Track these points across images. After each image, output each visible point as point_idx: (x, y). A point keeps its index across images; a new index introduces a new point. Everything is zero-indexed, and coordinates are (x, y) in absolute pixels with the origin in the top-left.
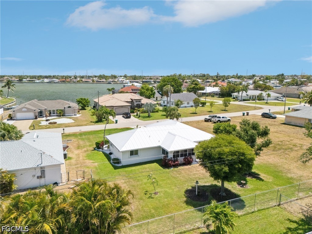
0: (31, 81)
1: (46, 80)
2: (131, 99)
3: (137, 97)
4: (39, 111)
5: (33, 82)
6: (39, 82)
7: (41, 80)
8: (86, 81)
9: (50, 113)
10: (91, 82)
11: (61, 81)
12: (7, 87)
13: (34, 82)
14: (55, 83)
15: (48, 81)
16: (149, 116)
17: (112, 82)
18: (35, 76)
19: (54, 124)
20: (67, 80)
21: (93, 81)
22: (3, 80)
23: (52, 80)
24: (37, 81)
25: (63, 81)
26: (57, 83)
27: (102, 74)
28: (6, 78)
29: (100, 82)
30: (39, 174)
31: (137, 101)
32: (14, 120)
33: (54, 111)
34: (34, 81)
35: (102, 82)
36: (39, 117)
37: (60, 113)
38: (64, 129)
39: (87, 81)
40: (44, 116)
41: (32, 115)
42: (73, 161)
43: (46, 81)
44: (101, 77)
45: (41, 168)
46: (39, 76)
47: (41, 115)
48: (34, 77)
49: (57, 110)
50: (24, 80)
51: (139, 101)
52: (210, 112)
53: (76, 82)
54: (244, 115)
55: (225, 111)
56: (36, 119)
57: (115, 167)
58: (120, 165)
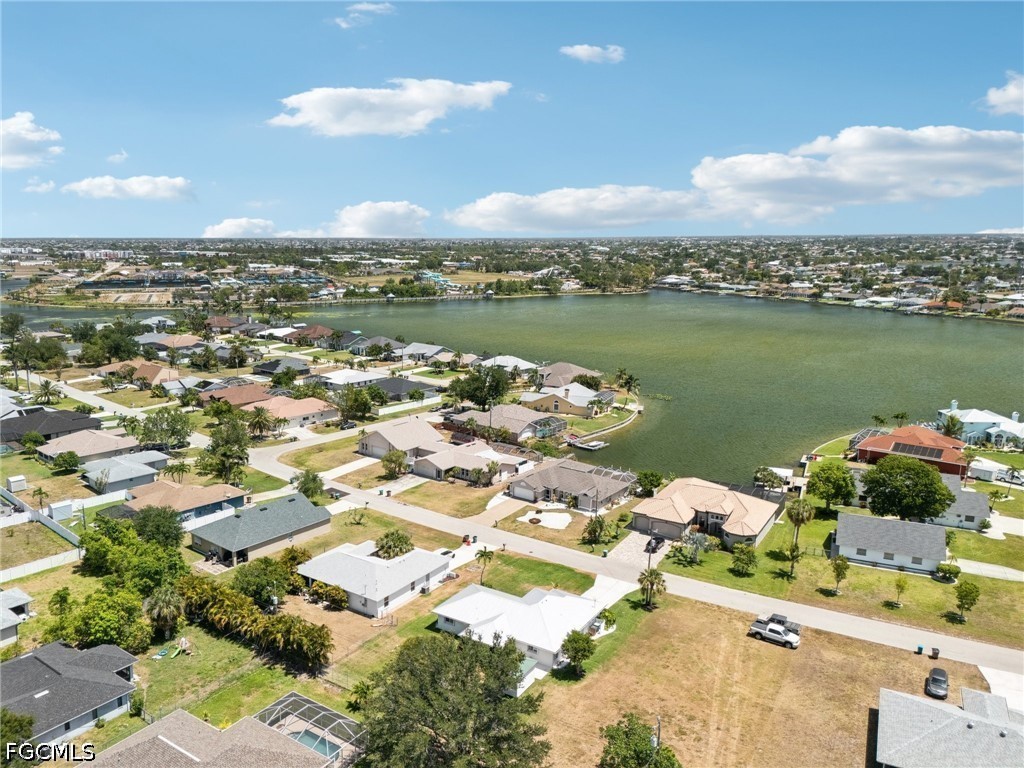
0: (844, 299)
2: (697, 510)
4: (544, 489)
5: (846, 306)
9: (563, 497)
13: (850, 306)
15: (890, 305)
16: (692, 562)
19: (535, 523)
20: (952, 304)
24: (861, 302)
25: (938, 308)
26: (911, 313)
32: (509, 496)
34: (853, 300)
36: (543, 499)
37: (570, 502)
40: (552, 498)
43: (883, 305)
47: (548, 497)
52: (890, 605)
53: (983, 316)
54: (920, 652)
55: (953, 618)
56: (535, 501)
57: (429, 628)
58: (437, 627)
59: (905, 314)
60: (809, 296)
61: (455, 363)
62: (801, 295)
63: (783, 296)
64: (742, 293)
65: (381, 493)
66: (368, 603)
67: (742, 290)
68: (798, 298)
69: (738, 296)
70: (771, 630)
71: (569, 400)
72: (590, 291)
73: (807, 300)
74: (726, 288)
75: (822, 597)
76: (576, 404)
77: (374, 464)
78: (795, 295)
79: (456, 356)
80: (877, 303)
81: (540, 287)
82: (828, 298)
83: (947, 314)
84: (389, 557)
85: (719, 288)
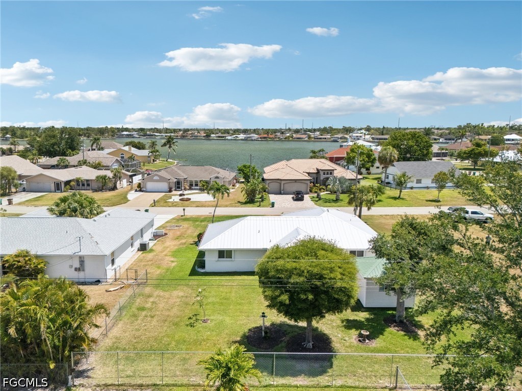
0: (221, 137)
1: (242, 136)
2: (317, 170)
3: (326, 165)
4: (176, 180)
5: (223, 139)
6: (231, 140)
7: (234, 136)
8: (298, 138)
10: (306, 139)
11: (261, 138)
12: (168, 146)
13: (225, 139)
14: (252, 140)
15: (243, 138)
16: (337, 200)
17: (341, 138)
18: (228, 130)
19: (186, 201)
20: (270, 136)
21: (309, 137)
22: (187, 136)
23: (248, 136)
24: (229, 138)
25: (265, 138)
26: (255, 140)
27: (327, 126)
28: (190, 132)
29: (321, 138)
30: (77, 265)
31: (326, 172)
32: (142, 192)
33: (196, 182)
34: (225, 137)
35: (324, 138)
36: (176, 190)
37: (203, 186)
38: (184, 210)
39: (300, 138)
40: (183, 188)
41: (164, 186)
42: (150, 256)
43: (240, 138)
44: (324, 131)
45: (80, 257)
46: (236, 130)
47: (179, 188)
48: (227, 132)
49: (200, 181)
50: (212, 135)
51: (329, 172)
53: (283, 139)
56: (170, 192)
57: (193, 273)
58: (202, 271)
62: (200, 137)
63: (191, 137)
66: (86, 264)
71: (132, 152)
74: (159, 136)
76: (139, 155)
78: (197, 137)
80: (237, 137)
82: (214, 137)
83: (269, 140)
85: (155, 136)
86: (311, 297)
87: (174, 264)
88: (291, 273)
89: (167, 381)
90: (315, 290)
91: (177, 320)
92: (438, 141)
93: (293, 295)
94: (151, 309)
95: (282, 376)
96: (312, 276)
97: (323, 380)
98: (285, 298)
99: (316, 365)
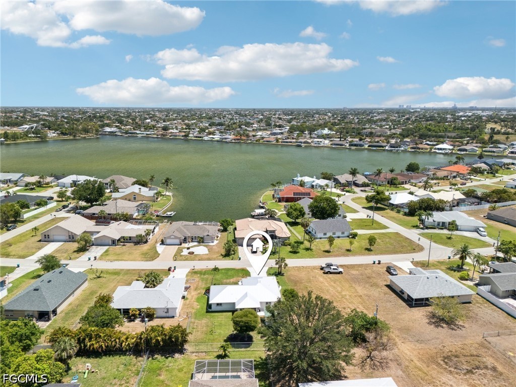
0: (199, 137)
1: (217, 137)
3: (271, 226)
4: (184, 237)
6: (208, 140)
7: (211, 137)
9: (192, 239)
10: (274, 142)
11: (234, 140)
13: (202, 140)
15: (219, 139)
16: (275, 253)
17: (304, 143)
19: (192, 254)
20: (242, 138)
21: (277, 140)
24: (206, 138)
25: (237, 140)
26: (229, 142)
28: (170, 131)
29: (287, 142)
30: (166, 311)
31: (271, 231)
32: (164, 245)
33: (196, 237)
34: (203, 137)
35: (290, 142)
37: (200, 240)
39: (269, 141)
40: (187, 241)
41: (178, 241)
45: (167, 308)
47: (185, 241)
49: (198, 237)
51: (273, 231)
52: (348, 250)
53: (255, 142)
54: (374, 263)
55: (369, 250)
56: (181, 244)
57: (207, 312)
58: (211, 310)
59: (226, 142)
60: (183, 136)
61: (39, 182)
62: (179, 136)
63: (170, 136)
64: (150, 136)
65: (89, 259)
66: (169, 310)
67: (149, 134)
68: (178, 137)
69: (147, 137)
70: (333, 269)
71: (141, 194)
72: (66, 137)
73: (182, 138)
74: (140, 134)
75: (327, 254)
76: (147, 196)
77: (62, 245)
78: (176, 136)
79: (40, 178)
80: (213, 138)
81: (33, 135)
82: (191, 137)
83: (242, 142)
84: (155, 286)
85: (137, 134)
86: (245, 328)
87: (199, 307)
88: (240, 322)
89: (208, 350)
90: (246, 326)
91: (206, 332)
92: (384, 148)
93: (241, 327)
94: (196, 328)
95: (238, 348)
96: (245, 323)
97: (248, 349)
98: (239, 329)
99: (247, 345)
